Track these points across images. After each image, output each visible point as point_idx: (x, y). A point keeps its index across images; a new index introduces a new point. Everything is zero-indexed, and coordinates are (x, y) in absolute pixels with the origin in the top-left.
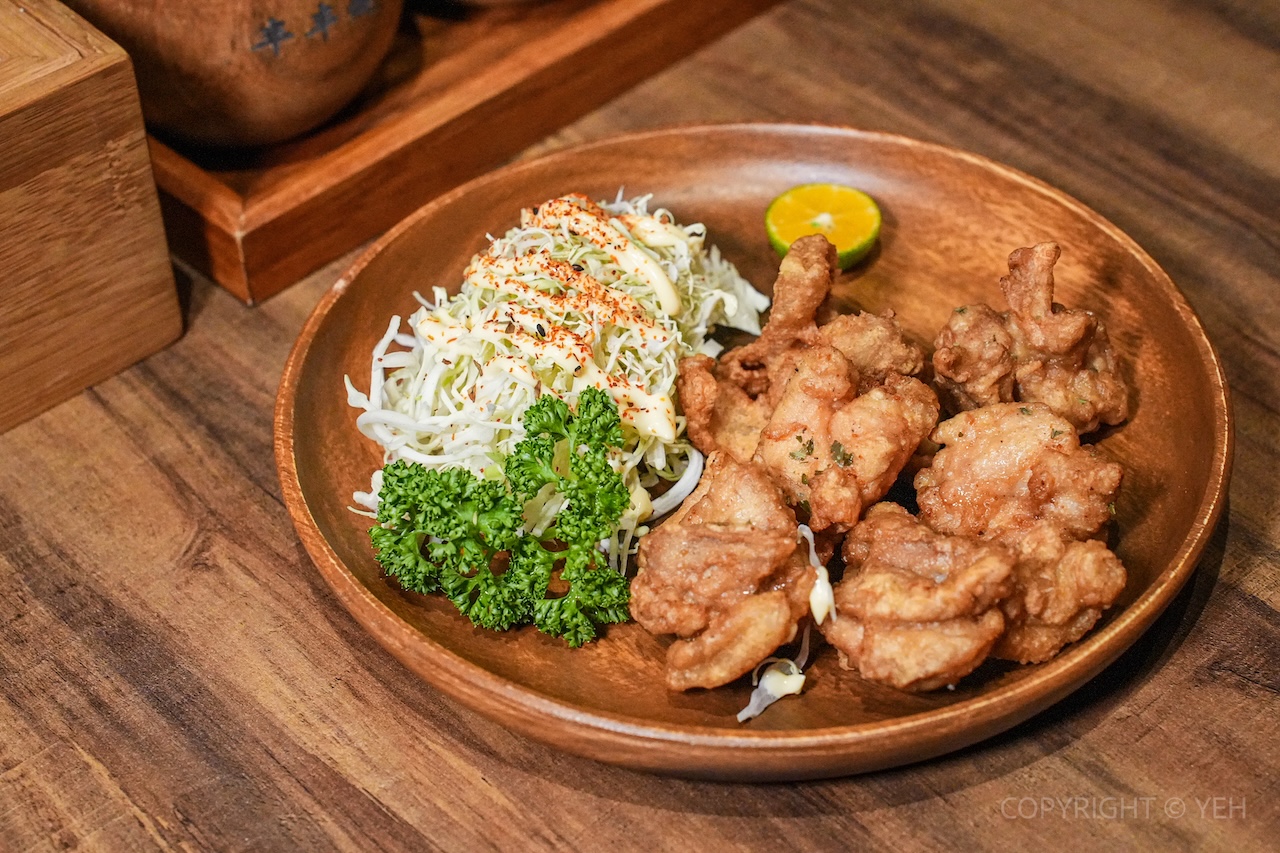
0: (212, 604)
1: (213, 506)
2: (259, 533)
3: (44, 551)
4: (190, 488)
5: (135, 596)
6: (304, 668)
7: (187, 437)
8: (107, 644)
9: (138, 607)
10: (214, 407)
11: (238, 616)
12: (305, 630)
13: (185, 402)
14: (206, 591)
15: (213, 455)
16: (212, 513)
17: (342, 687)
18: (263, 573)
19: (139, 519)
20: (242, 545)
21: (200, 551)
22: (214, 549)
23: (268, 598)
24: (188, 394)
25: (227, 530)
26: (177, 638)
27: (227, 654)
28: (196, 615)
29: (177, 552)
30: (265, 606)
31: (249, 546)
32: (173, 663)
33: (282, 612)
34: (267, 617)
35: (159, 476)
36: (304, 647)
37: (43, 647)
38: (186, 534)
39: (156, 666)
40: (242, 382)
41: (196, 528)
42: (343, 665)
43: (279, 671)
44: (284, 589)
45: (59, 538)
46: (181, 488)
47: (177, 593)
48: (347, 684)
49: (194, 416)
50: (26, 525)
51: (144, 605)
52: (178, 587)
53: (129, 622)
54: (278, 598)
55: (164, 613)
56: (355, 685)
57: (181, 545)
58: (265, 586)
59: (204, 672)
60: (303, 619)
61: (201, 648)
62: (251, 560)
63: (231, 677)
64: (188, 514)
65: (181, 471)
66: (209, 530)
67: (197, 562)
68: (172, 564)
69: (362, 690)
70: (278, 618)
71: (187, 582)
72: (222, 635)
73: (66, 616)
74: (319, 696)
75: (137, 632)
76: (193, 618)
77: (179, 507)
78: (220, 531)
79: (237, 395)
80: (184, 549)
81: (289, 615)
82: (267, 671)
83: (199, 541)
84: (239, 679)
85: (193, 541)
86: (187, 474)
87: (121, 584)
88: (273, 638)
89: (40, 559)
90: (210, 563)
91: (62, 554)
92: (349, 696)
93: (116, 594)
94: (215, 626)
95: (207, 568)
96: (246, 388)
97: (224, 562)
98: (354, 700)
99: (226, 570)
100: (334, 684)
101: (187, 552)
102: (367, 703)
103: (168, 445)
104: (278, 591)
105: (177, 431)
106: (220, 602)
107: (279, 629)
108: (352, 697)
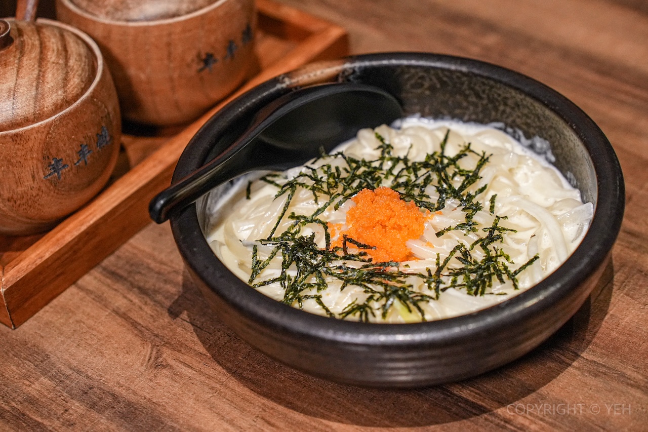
0: (174, 387)
1: (155, 332)
2: (186, 343)
3: (68, 372)
4: (140, 324)
5: (128, 389)
6: (236, 414)
7: (129, 296)
8: (121, 418)
9: (132, 395)
10: (137, 277)
11: (190, 391)
12: (230, 393)
13: (121, 277)
14: (167, 380)
15: (146, 304)
16: (157, 336)
17: (259, 420)
18: (195, 364)
19: (116, 345)
20: (179, 351)
21: (157, 358)
22: (164, 356)
23: (203, 378)
24: (120, 272)
25: (167, 344)
26: (160, 409)
27: (190, 413)
28: (166, 394)
29: (144, 360)
30: (202, 383)
31: (183, 351)
32: (162, 423)
33: (214, 385)
34: (206, 389)
35: (119, 320)
36: (232, 402)
37: (86, 425)
38: (145, 350)
39: (153, 426)
40: (149, 261)
41: (150, 346)
42: (257, 408)
43: (223, 418)
44: (211, 372)
45: (75, 363)
46: (135, 324)
47: (151, 384)
48: (263, 419)
49: (129, 284)
50: (53, 359)
51: (135, 393)
52: (151, 380)
53: (129, 404)
54: (209, 377)
55: (148, 396)
56: (268, 418)
57: (145, 356)
58: (200, 372)
59: (182, 425)
60: (227, 387)
61: (175, 412)
62: (187, 358)
63: (197, 425)
64: (144, 340)
65: (131, 315)
66: (158, 346)
67: (157, 364)
68: (144, 368)
69: (273, 421)
70: (212, 388)
71: (155, 377)
72: (185, 403)
73: (93, 406)
74: (250, 428)
75: (136, 409)
76: (164, 396)
77: (136, 335)
78: (164, 345)
79: (149, 269)
80: (147, 358)
81: (218, 386)
82: (216, 419)
83: (154, 353)
84: (202, 426)
85: (151, 353)
86: (134, 316)
87: (118, 383)
88: (213, 400)
89: (67, 377)
90: (164, 364)
91: (79, 372)
92: (266, 425)
93: (116, 389)
94: (179, 399)
95: (164, 367)
96: (153, 265)
97: (172, 363)
98: (270, 427)
99: (175, 366)
100: (255, 420)
101: (149, 360)
102: (278, 428)
103: (120, 302)
104: (208, 373)
105: (121, 294)
106: (176, 385)
107: (215, 394)
108: (268, 425)
